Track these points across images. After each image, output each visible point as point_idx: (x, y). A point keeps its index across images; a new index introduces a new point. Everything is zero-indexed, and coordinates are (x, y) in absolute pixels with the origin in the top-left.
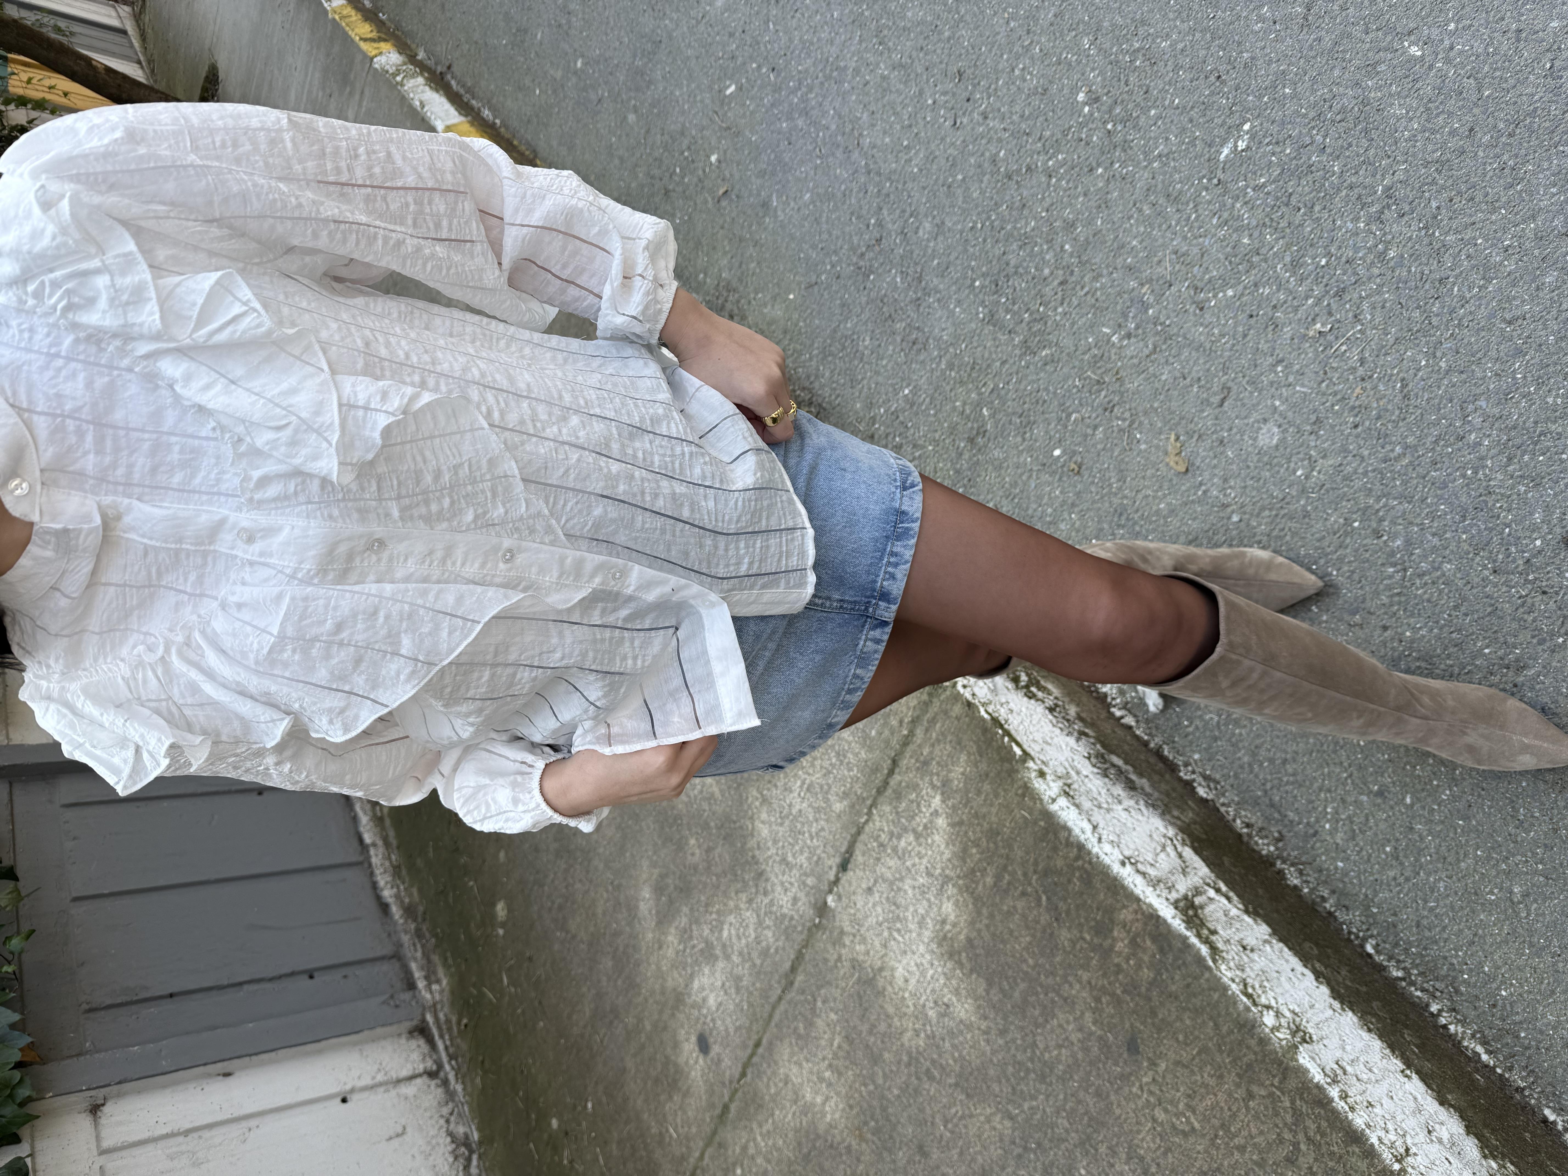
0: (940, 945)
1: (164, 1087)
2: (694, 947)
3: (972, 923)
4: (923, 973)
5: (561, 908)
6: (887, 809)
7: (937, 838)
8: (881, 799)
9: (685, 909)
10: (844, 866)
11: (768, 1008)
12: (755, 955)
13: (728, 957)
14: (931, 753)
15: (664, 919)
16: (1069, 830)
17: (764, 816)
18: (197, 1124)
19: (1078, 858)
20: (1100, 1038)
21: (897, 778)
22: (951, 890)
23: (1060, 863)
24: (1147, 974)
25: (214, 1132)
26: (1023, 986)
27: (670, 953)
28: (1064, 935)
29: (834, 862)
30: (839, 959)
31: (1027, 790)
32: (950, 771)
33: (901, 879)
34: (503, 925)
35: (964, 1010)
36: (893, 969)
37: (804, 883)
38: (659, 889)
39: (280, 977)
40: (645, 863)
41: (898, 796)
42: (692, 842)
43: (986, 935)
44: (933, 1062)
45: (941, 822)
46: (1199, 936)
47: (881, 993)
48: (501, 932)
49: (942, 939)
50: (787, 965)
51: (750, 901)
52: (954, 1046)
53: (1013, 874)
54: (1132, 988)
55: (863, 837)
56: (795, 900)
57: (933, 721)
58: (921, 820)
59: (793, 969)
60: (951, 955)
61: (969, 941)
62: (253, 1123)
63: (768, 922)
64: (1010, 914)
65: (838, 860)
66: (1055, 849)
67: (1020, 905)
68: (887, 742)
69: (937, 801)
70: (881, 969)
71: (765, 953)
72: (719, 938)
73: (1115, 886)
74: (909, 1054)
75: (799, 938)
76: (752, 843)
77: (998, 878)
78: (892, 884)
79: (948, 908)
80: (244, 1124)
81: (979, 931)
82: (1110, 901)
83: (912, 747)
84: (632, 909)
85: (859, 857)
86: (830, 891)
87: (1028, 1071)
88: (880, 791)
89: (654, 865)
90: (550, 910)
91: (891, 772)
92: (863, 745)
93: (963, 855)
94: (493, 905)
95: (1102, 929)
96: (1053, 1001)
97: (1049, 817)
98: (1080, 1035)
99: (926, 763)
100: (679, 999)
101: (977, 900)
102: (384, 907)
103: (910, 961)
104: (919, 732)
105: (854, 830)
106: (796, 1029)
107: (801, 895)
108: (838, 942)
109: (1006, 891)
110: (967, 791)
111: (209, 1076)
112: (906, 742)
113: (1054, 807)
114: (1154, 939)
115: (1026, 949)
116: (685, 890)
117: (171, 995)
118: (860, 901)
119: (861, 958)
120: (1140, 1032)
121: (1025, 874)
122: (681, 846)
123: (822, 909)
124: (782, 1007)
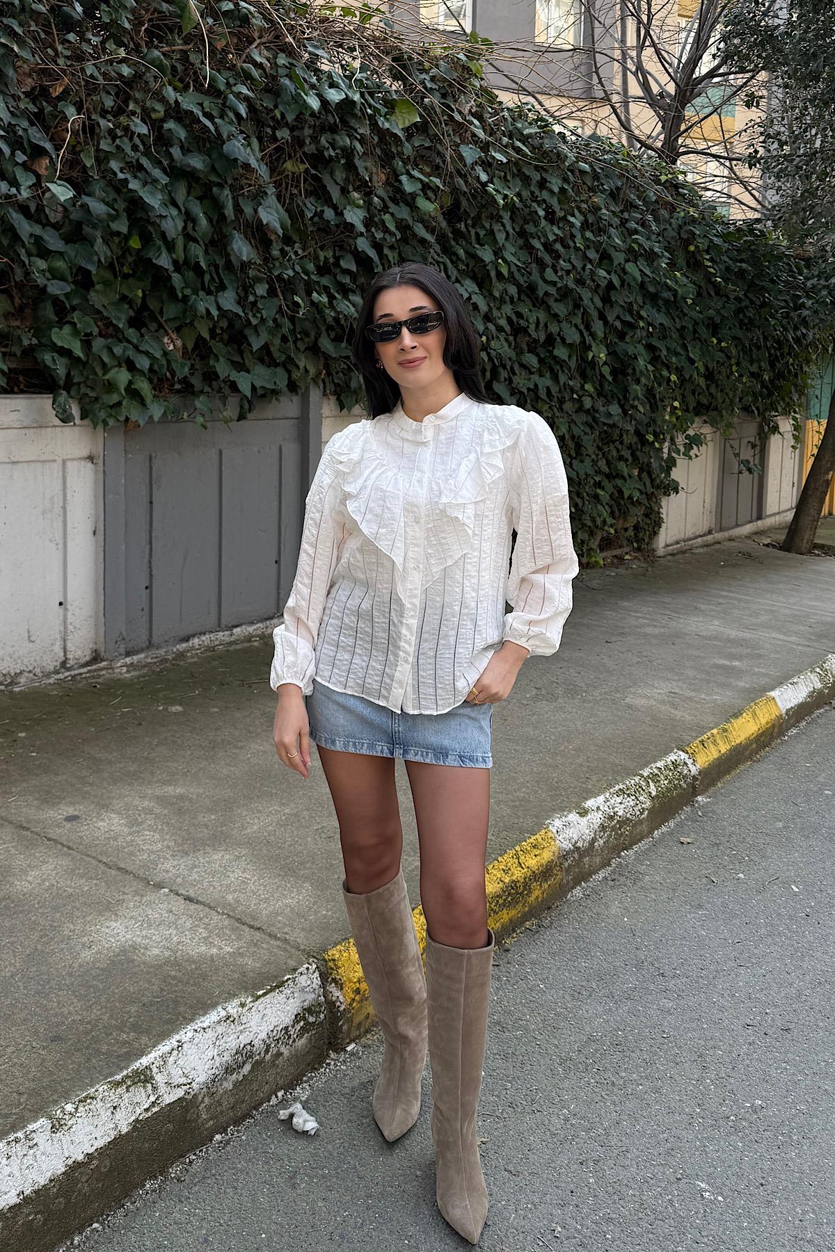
0: (130, 946)
1: (95, 497)
2: (140, 815)
3: (144, 963)
4: (113, 936)
5: (174, 742)
6: (226, 923)
7: (204, 948)
8: (233, 921)
9: (166, 811)
10: (188, 899)
11: (94, 854)
12: (131, 848)
13: (131, 834)
14: (263, 948)
15: (161, 800)
16: (203, 1015)
17: (228, 857)
18: (68, 514)
19: (185, 1018)
20: (63, 1023)
21: (247, 929)
22: (167, 954)
23: (182, 1009)
24: (104, 1048)
25: (61, 524)
26: (101, 986)
27: (136, 802)
28: (134, 1009)
29: (192, 894)
30: (124, 893)
31: (231, 996)
32: (249, 957)
33: (176, 928)
34: (165, 710)
35: (87, 955)
36: (116, 921)
37: (179, 876)
38: (181, 798)
39: (150, 568)
40: (201, 791)
41: (234, 930)
42: (213, 817)
43: (136, 969)
44: (53, 939)
45: (215, 951)
46: (127, 1077)
47: (100, 913)
48: (161, 708)
49: (134, 947)
50: (122, 866)
51: (168, 847)
52: (63, 949)
53: (176, 985)
54: (96, 1040)
55: (207, 909)
56: (168, 872)
57: (285, 950)
58: (217, 941)
59: (119, 869)
60: (124, 951)
61: (133, 961)
62: (60, 546)
63: (152, 857)
64: (149, 982)
65: (193, 895)
66: (191, 1007)
67: (155, 988)
68: (273, 925)
69: (229, 949)
70: (116, 915)
71: (132, 854)
72: (144, 829)
73: (164, 1036)
74: (59, 926)
75: (141, 873)
76: (208, 849)
77: (174, 978)
78: (174, 923)
79: (156, 951)
80: (61, 542)
81: (139, 966)
82: (154, 1033)
83: (268, 938)
84: (168, 783)
85: (193, 907)
86: (171, 891)
87: (43, 986)
88: (238, 920)
89: (199, 795)
90: (174, 736)
91: (251, 927)
92: (271, 913)
93: (190, 960)
94: (180, 705)
95: (135, 1027)
96: (89, 1001)
97: (214, 1006)
98: (66, 1012)
99: (256, 945)
100: (104, 806)
101: (160, 966)
102: (186, 639)
103: (122, 930)
104: (278, 943)
105: (212, 904)
106: (79, 869)
107: (170, 874)
108: (136, 893)
109: (165, 981)
110: (234, 965)
111: (96, 522)
112: (273, 936)
113: (220, 1008)
114: (126, 1053)
115: (125, 988)
116: (180, 812)
117: (151, 503)
118: (165, 906)
119: (124, 905)
120: (66, 1043)
121: (176, 991)
122: (210, 810)
123: (159, 886)
124: (95, 862)
